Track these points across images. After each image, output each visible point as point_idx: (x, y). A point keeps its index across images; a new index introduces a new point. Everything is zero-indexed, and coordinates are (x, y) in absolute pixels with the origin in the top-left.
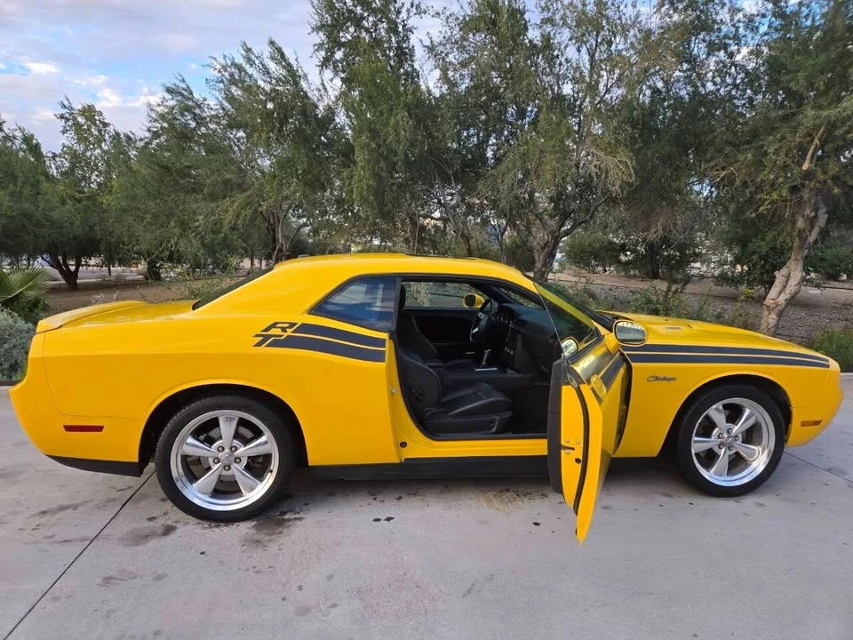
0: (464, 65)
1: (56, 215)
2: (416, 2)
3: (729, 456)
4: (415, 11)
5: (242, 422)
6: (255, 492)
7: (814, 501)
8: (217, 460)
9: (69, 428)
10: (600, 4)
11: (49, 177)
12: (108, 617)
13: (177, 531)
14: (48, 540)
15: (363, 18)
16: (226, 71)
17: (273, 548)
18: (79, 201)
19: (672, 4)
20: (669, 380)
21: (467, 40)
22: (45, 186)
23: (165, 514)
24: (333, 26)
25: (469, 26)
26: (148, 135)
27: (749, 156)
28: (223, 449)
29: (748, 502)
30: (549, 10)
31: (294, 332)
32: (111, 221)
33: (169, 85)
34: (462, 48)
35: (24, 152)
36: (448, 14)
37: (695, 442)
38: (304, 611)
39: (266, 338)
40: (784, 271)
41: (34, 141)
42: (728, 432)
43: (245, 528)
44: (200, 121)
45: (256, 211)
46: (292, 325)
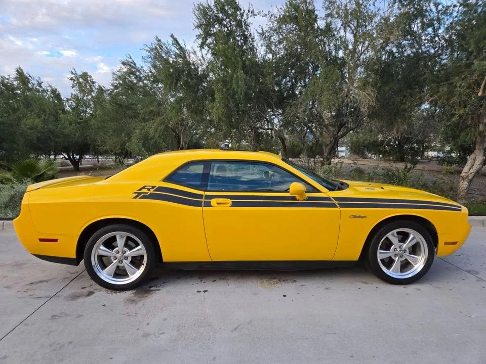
0: (280, 42)
1: (66, 131)
2: (251, 10)
3: (401, 262)
4: (250, 14)
5: (128, 239)
6: (135, 275)
7: (451, 288)
8: (116, 258)
9: (41, 240)
10: (358, 4)
11: (64, 111)
12: (49, 335)
13: (94, 294)
14: (30, 297)
15: (223, 20)
16: (152, 52)
17: (140, 304)
18: (79, 123)
19: (400, 1)
20: (362, 217)
21: (281, 28)
22: (62, 116)
23: (91, 286)
24: (207, 25)
25: (282, 20)
26: (112, 87)
27: (445, 89)
28: (119, 252)
29: (411, 288)
30: (330, 9)
31: (153, 191)
32: (93, 134)
33: (123, 60)
34: (278, 33)
35: (52, 98)
36: (271, 14)
37: (380, 253)
38: (146, 335)
39: (140, 194)
40: (472, 156)
41: (57, 92)
42: (400, 247)
43: (129, 294)
44: (140, 79)
45: (166, 127)
46: (153, 187)
